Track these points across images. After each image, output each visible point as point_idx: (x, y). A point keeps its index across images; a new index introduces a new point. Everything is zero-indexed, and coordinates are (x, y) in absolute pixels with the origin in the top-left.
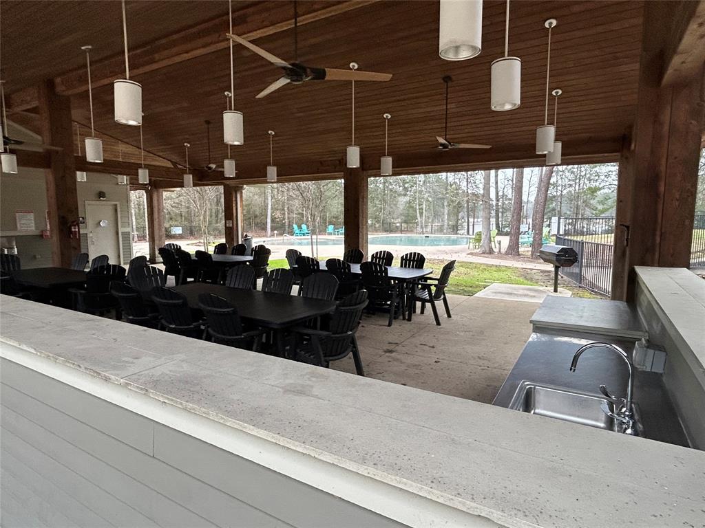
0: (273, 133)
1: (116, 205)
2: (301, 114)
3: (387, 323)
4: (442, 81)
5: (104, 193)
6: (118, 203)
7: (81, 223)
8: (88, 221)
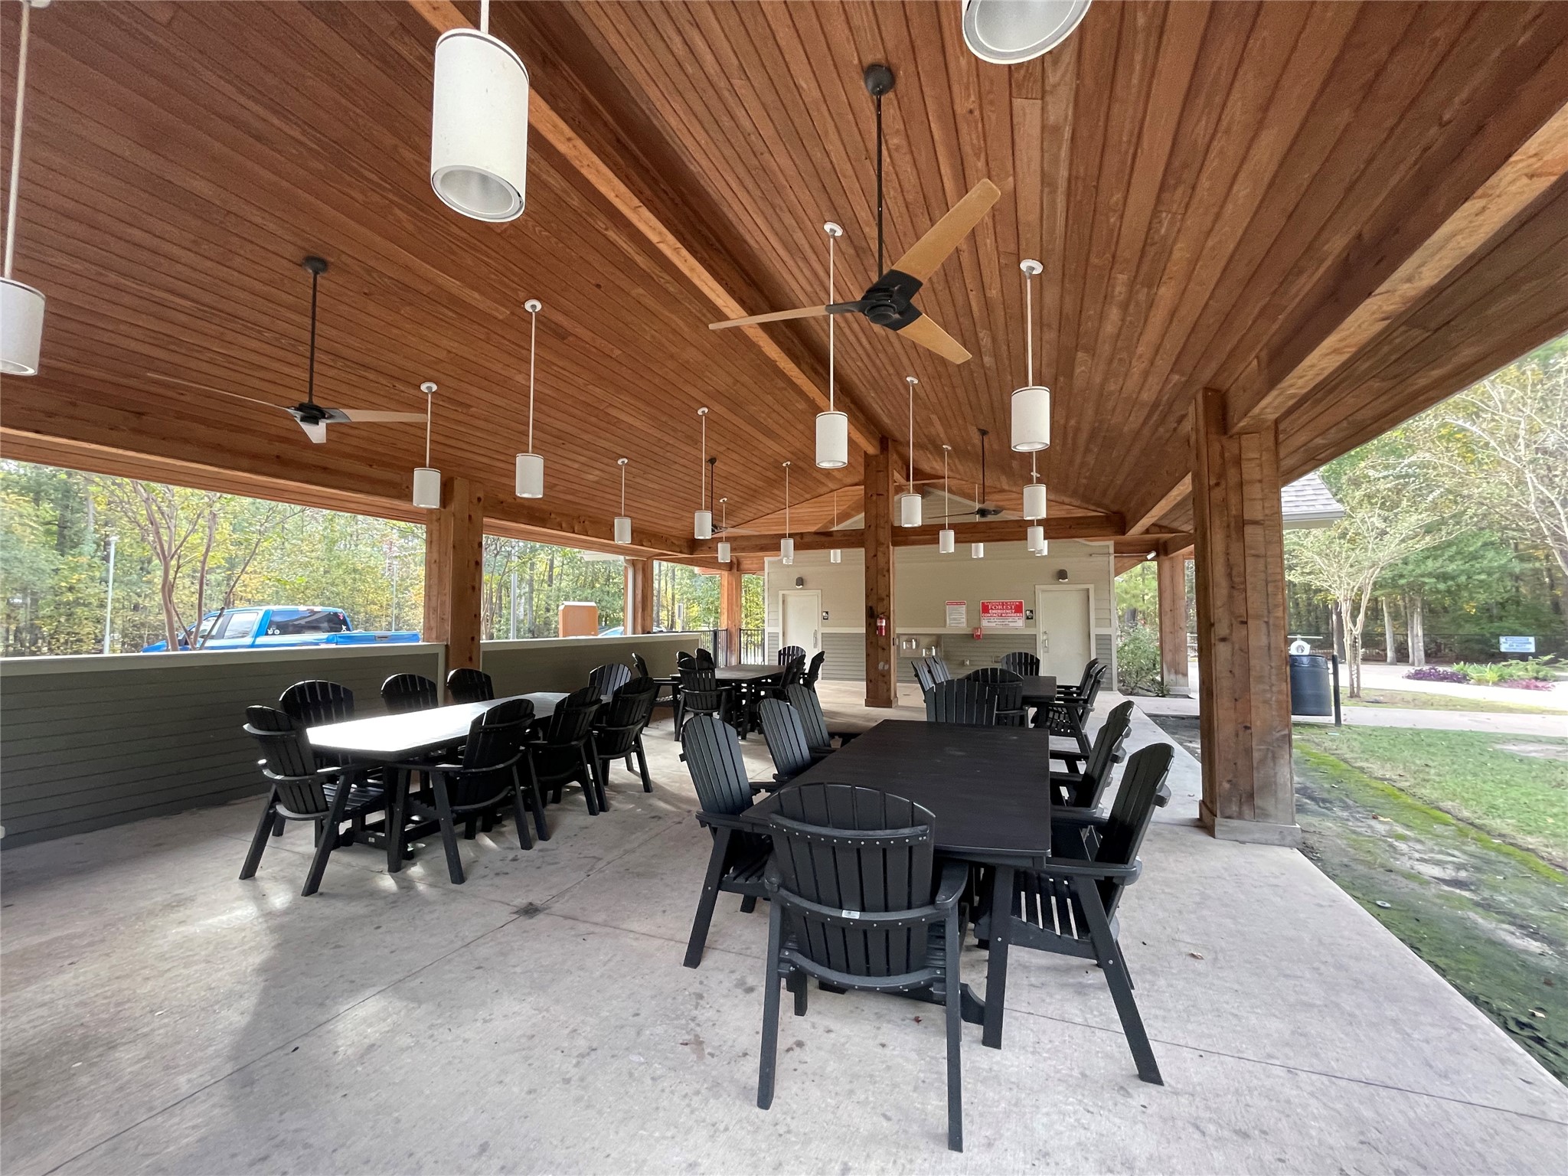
1: (1088, 590)
5: (1066, 571)
6: (1091, 587)
7: (1028, 618)
8: (1040, 615)
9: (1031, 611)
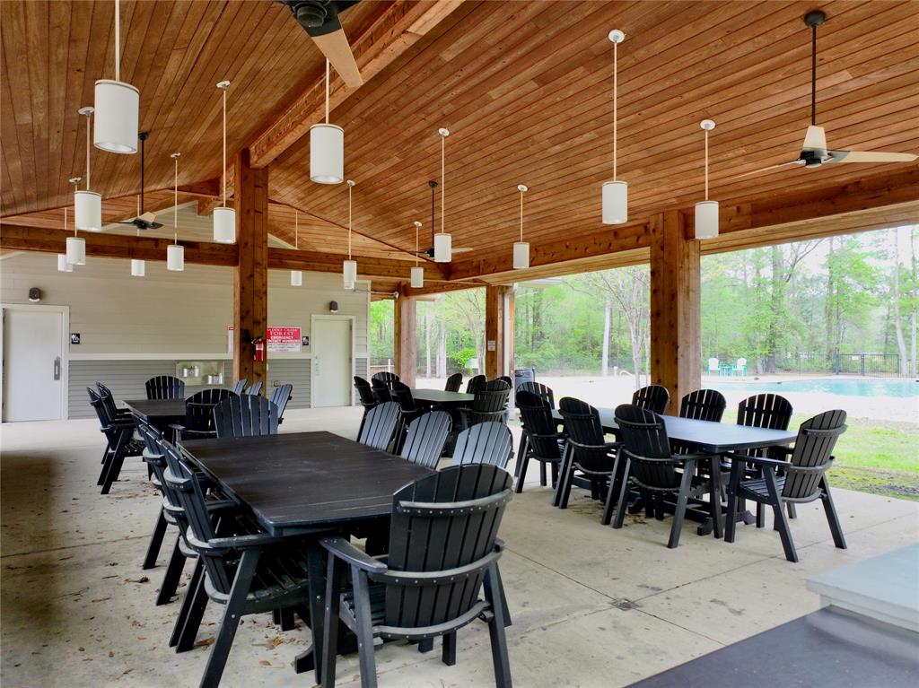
0: (526, 189)
1: (351, 321)
2: (558, 148)
3: (666, 540)
4: (804, 26)
5: (336, 304)
6: (354, 318)
7: (304, 344)
8: (314, 342)
9: (307, 338)
